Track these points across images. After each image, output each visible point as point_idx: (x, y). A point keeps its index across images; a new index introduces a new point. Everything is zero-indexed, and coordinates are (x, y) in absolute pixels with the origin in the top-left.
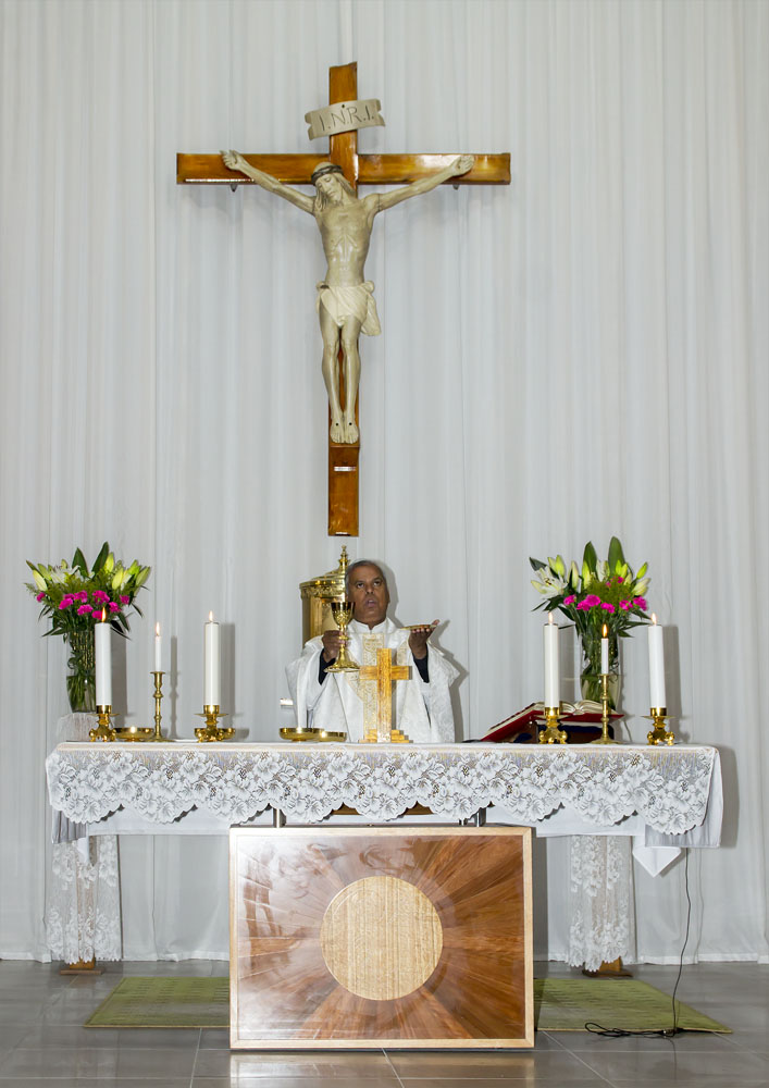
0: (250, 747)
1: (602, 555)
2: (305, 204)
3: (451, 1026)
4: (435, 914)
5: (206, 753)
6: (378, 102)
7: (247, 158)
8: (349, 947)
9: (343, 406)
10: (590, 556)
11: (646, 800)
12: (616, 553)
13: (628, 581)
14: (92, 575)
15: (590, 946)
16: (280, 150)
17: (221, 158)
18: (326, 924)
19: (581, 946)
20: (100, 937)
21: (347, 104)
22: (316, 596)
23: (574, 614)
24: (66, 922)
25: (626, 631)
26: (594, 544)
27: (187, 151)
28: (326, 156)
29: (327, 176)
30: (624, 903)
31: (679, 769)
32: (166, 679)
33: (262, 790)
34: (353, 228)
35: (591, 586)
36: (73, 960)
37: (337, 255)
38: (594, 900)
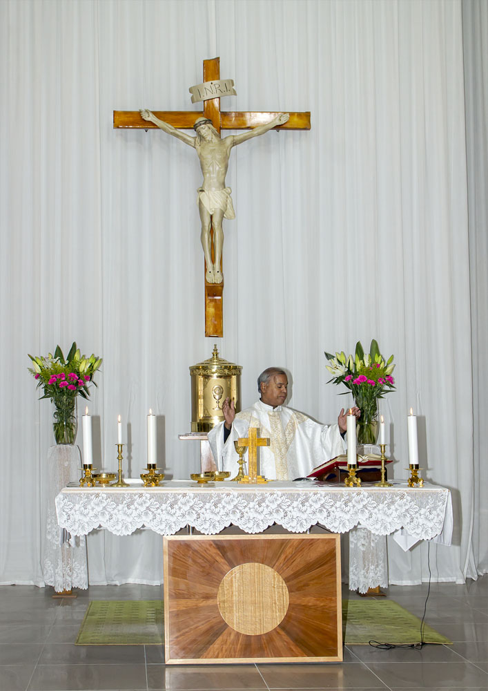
0: (176, 490)
1: (366, 350)
2: (190, 142)
3: (294, 650)
4: (284, 585)
5: (150, 494)
6: (232, 81)
7: (155, 113)
8: (234, 605)
9: (213, 261)
10: (359, 350)
11: (408, 520)
12: (375, 348)
13: (382, 365)
14: (67, 362)
15: (362, 579)
16: (174, 109)
17: (139, 113)
18: (220, 591)
19: (356, 579)
20: (75, 575)
21: (214, 82)
22: (200, 375)
23: (351, 386)
24: (56, 567)
25: (382, 395)
26: (361, 343)
27: (119, 109)
28: (201, 112)
29: (203, 126)
30: (382, 554)
31: (427, 502)
32: (125, 448)
33: (183, 515)
34: (218, 156)
35: (361, 370)
36: (59, 590)
37: (209, 172)
38: (364, 552)
